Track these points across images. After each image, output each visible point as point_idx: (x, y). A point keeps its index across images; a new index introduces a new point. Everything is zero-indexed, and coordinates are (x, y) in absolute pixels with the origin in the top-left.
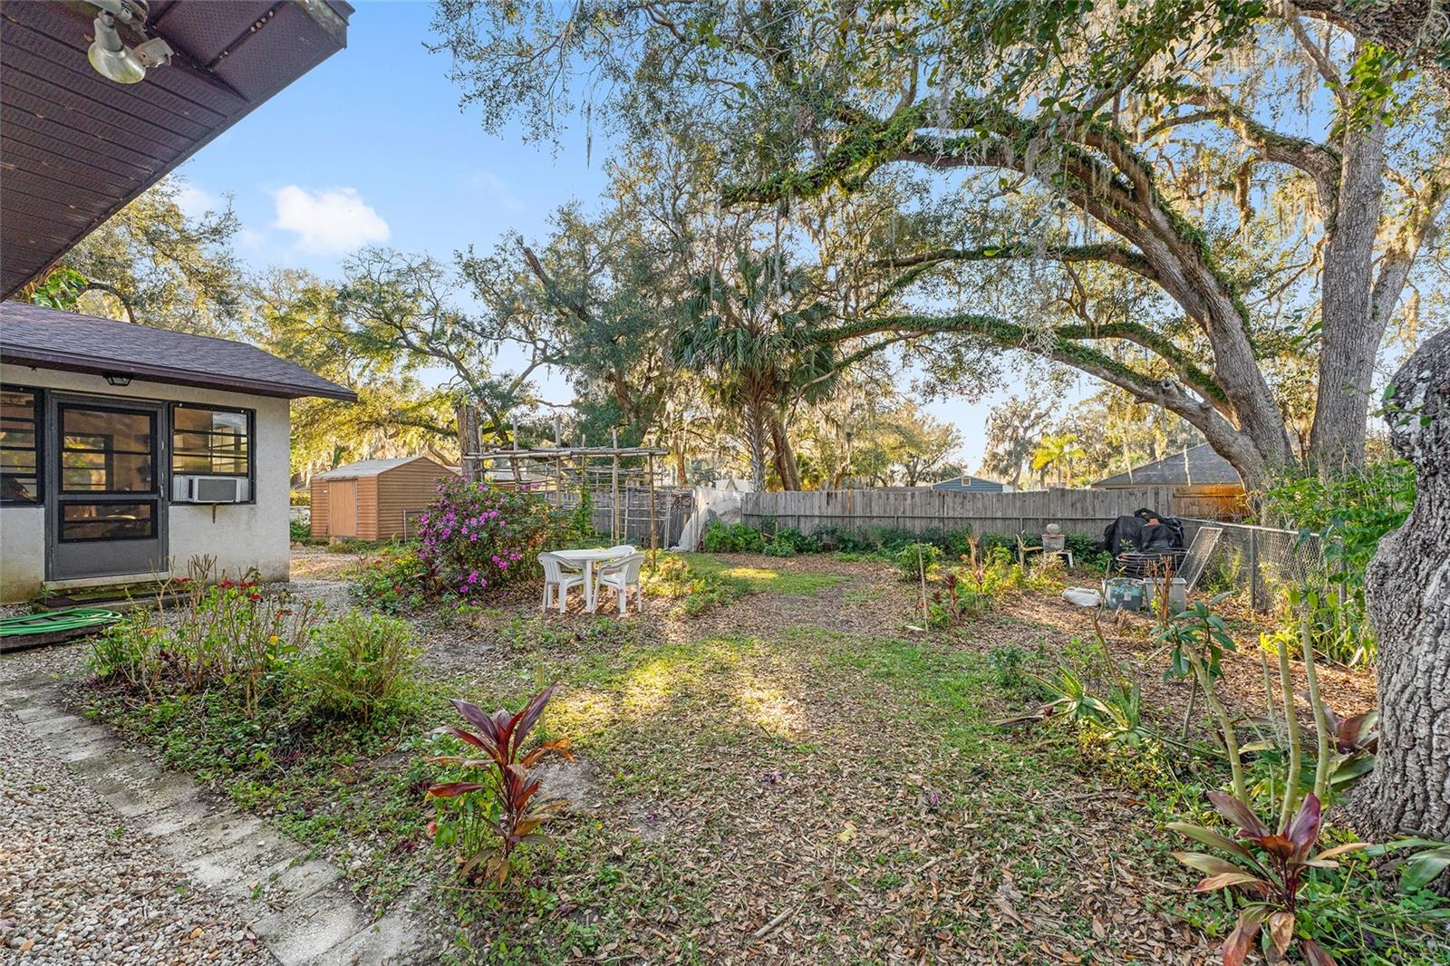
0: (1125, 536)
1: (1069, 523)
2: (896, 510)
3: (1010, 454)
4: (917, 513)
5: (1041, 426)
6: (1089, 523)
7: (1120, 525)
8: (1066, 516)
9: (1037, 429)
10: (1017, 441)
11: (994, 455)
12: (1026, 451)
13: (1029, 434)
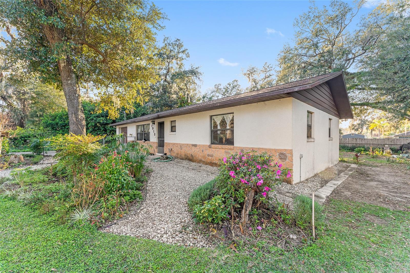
0: (405, 148)
1: (390, 145)
2: (344, 142)
3: (359, 124)
4: (350, 142)
5: (371, 115)
6: (395, 145)
7: (404, 145)
8: (389, 144)
9: (370, 116)
10: (361, 120)
11: (353, 125)
12: (365, 123)
13: (366, 118)
